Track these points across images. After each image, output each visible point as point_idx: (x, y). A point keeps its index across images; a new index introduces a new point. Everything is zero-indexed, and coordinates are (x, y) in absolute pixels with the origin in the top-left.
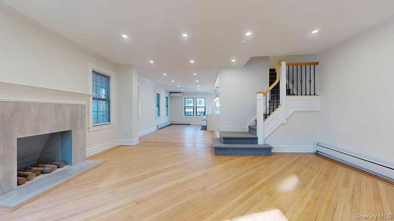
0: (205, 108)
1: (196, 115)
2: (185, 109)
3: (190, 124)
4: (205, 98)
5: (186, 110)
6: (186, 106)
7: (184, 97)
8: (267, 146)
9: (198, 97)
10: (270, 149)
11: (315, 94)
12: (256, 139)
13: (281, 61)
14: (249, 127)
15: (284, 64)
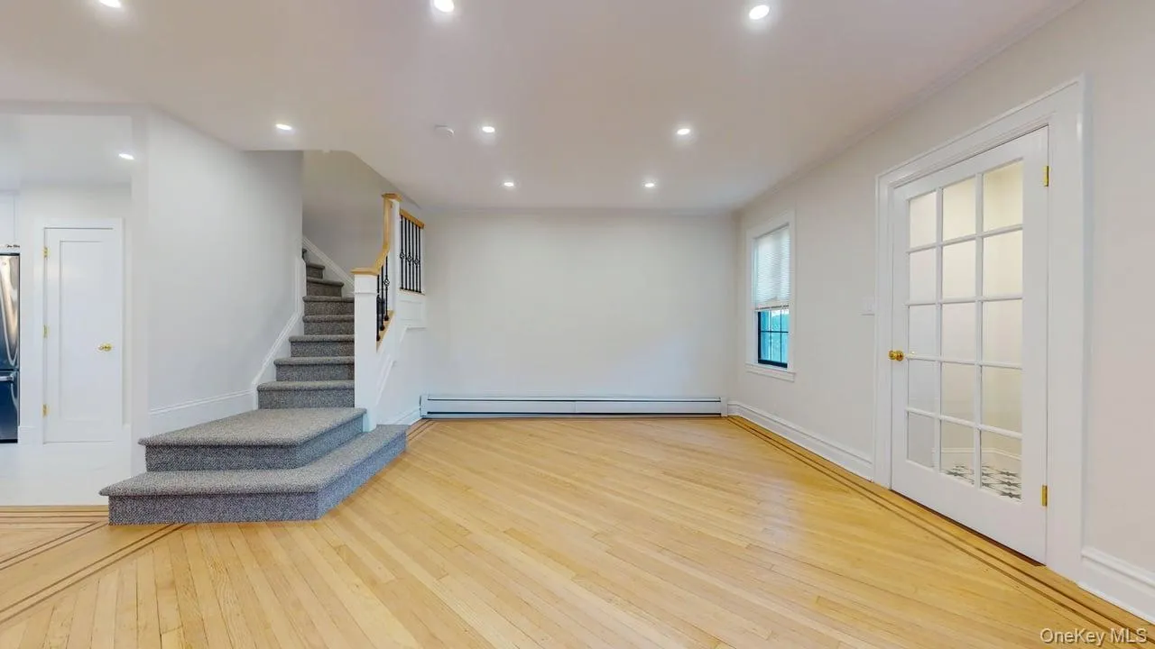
11: (421, 292)
12: (360, 417)
13: (393, 196)
14: (260, 390)
15: (396, 204)
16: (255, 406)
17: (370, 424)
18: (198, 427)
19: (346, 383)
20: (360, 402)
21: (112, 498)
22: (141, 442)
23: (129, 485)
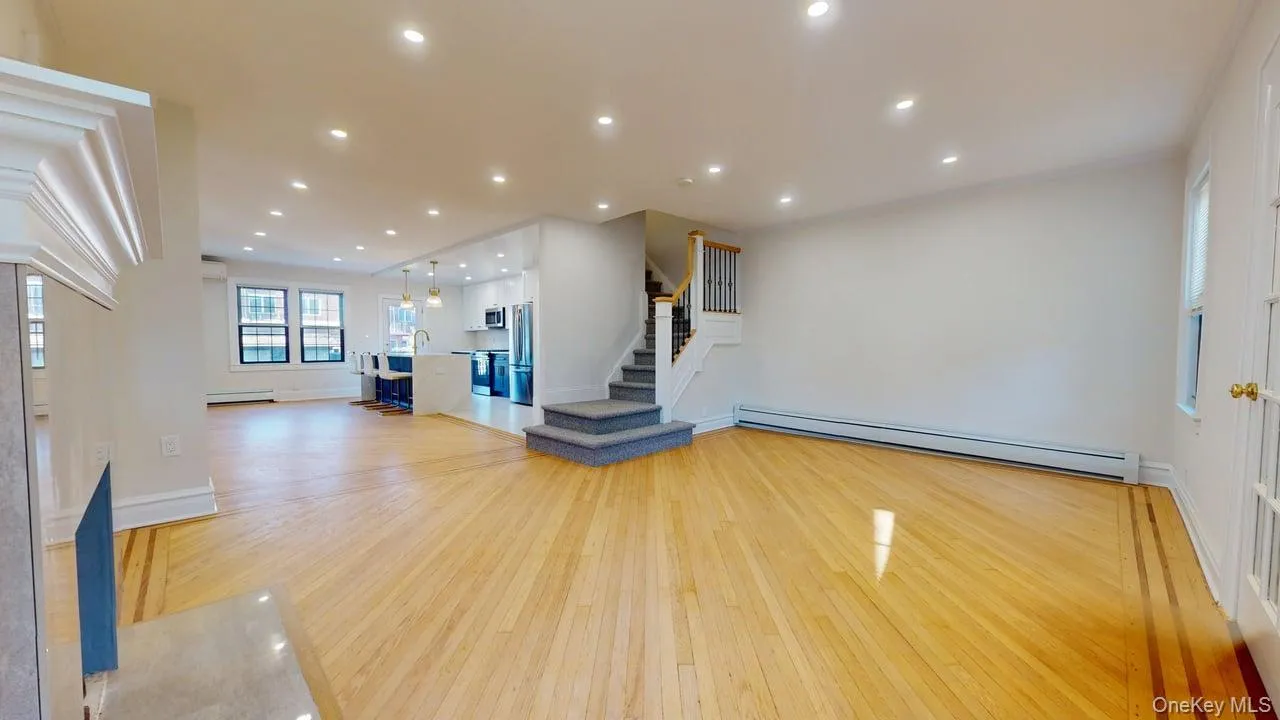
0: (342, 332)
1: (303, 361)
2: (241, 335)
3: (271, 401)
4: (341, 295)
5: (248, 341)
6: (245, 321)
7: (232, 283)
8: (681, 426)
9: (303, 285)
10: (689, 429)
11: (735, 312)
12: (658, 411)
13: (695, 233)
14: (611, 386)
15: (700, 240)
16: (607, 397)
17: (666, 417)
18: (572, 404)
19: (651, 385)
20: (659, 401)
21: (528, 434)
22: (543, 408)
23: (535, 430)
